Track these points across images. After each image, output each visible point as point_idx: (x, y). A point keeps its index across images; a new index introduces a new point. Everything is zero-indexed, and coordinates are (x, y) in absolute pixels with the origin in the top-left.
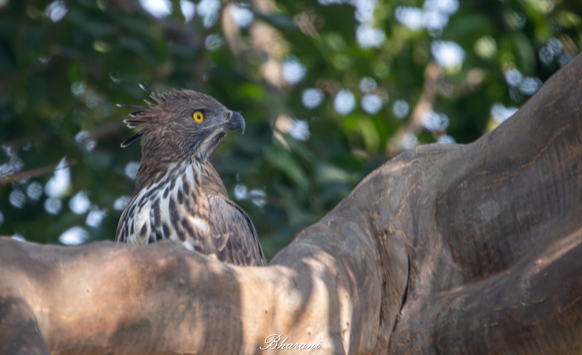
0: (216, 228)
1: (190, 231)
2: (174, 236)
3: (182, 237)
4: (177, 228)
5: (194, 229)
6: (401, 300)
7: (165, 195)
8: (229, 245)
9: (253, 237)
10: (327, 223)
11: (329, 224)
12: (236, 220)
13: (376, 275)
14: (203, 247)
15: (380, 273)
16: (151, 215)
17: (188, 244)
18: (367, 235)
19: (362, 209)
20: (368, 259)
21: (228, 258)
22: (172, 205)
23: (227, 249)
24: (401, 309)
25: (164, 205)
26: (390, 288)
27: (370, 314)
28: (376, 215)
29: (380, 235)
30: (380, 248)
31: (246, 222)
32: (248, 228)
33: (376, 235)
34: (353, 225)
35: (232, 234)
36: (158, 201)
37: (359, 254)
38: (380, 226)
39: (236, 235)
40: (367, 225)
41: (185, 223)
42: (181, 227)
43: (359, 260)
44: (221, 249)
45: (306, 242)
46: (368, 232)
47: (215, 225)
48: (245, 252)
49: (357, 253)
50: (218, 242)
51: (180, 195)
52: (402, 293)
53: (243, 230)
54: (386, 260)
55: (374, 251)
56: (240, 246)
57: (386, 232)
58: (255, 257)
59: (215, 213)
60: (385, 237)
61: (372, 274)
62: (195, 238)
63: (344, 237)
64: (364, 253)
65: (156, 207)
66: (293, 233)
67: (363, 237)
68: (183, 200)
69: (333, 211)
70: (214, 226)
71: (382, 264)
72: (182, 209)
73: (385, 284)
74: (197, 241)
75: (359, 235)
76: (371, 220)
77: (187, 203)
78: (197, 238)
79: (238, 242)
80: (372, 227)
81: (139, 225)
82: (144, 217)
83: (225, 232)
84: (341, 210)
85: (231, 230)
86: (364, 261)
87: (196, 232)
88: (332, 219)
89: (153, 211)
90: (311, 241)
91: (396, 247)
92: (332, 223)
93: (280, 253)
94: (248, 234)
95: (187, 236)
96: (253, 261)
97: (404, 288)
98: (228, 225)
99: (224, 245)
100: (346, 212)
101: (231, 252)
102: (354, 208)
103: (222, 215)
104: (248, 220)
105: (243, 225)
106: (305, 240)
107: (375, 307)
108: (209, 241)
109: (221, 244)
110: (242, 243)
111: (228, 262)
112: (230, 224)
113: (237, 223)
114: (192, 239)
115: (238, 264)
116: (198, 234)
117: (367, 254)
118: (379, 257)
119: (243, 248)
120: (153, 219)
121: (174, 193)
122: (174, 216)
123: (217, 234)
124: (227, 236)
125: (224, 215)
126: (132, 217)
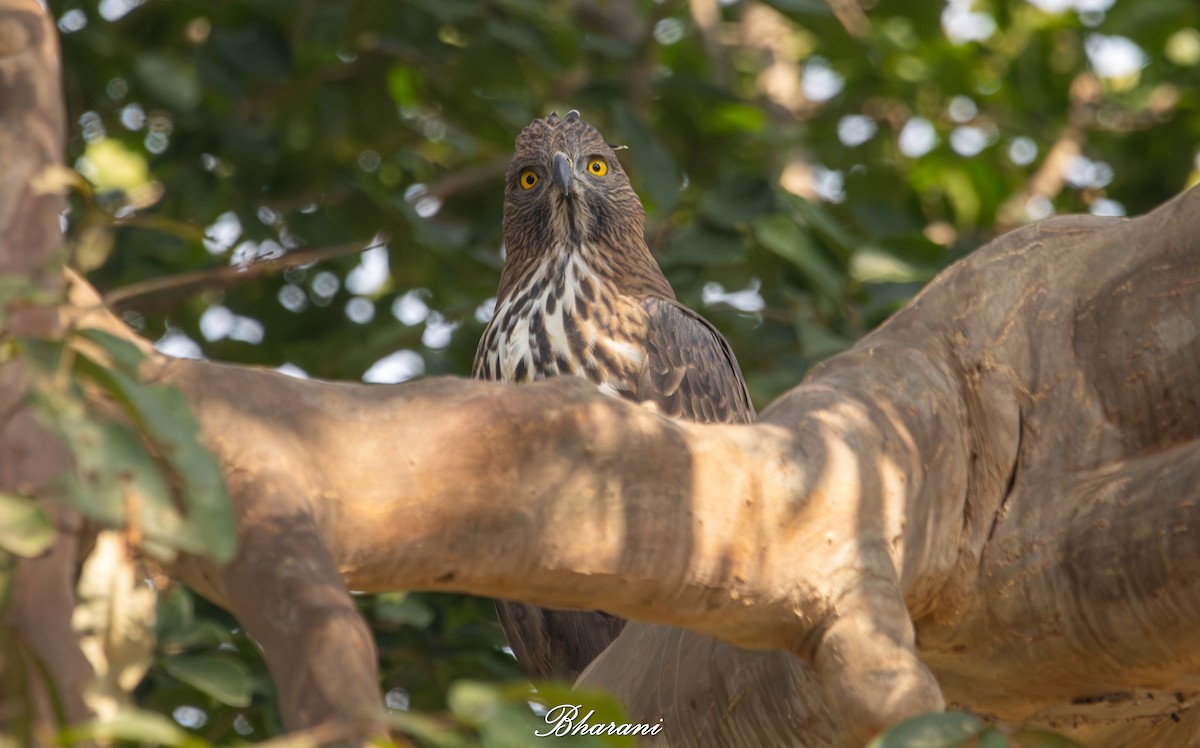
0: (663, 358)
1: (611, 364)
3: (595, 375)
4: (583, 362)
5: (618, 360)
7: (551, 309)
8: (685, 385)
9: (731, 373)
10: (867, 349)
11: (871, 352)
12: (699, 343)
13: (959, 442)
14: (635, 390)
15: (966, 438)
16: (531, 343)
17: (607, 388)
18: (942, 372)
19: (933, 328)
20: (943, 414)
21: (683, 409)
22: (569, 322)
23: (681, 392)
24: (1004, 501)
25: (554, 325)
26: (983, 465)
27: (946, 507)
28: (959, 339)
29: (967, 372)
31: (718, 347)
32: (723, 356)
33: (959, 372)
34: (917, 355)
35: (692, 366)
36: (538, 317)
37: (926, 404)
38: (967, 357)
39: (700, 369)
40: (943, 354)
41: (599, 351)
42: (592, 360)
43: (927, 417)
44: (670, 394)
45: (827, 384)
46: (944, 366)
47: (659, 351)
48: (717, 399)
49: (922, 403)
50: (663, 381)
51: (581, 304)
52: (1007, 475)
53: (713, 360)
54: (977, 415)
55: (955, 399)
56: (707, 388)
57: (979, 367)
58: (735, 408)
59: (660, 330)
60: (977, 375)
61: (951, 440)
62: (620, 377)
63: (899, 375)
64: (935, 404)
65: (538, 328)
67: (935, 376)
68: (590, 313)
69: (879, 330)
70: (658, 354)
71: (970, 423)
72: (590, 330)
73: (974, 457)
74: (625, 382)
75: (927, 372)
76: (951, 345)
77: (597, 316)
78: (624, 377)
79: (703, 380)
80: (953, 359)
81: (510, 363)
82: (519, 344)
83: (679, 364)
84: (894, 328)
85: (689, 360)
86: (937, 418)
87: (622, 368)
88: (878, 344)
89: (534, 337)
90: (836, 381)
91: (998, 394)
92: (876, 350)
94: (722, 366)
95: (605, 373)
96: (731, 415)
98: (685, 351)
99: (676, 386)
100: (903, 332)
101: (689, 398)
102: (918, 325)
103: (674, 335)
104: (723, 344)
105: (713, 351)
106: (825, 379)
107: (954, 496)
108: (648, 379)
109: (671, 384)
110: (711, 383)
111: (683, 417)
112: (689, 349)
113: (703, 348)
114: (614, 379)
115: (703, 419)
116: (626, 369)
117: (942, 405)
118: (964, 410)
119: (712, 392)
120: (536, 350)
121: (569, 301)
122: (577, 342)
123: (663, 367)
124: (681, 371)
125: (677, 335)
126: (495, 349)
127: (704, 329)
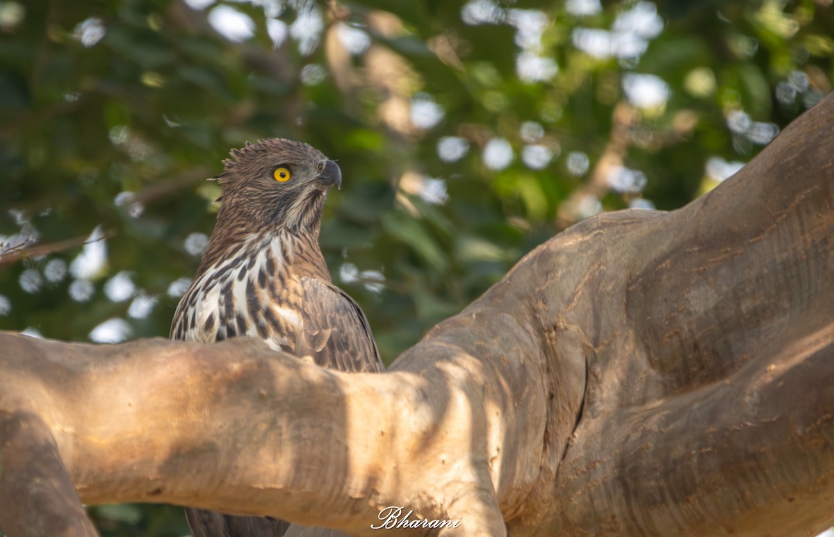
0: (313, 322)
1: (276, 325)
2: (252, 331)
3: (263, 332)
4: (256, 320)
5: (282, 322)
6: (574, 419)
7: (241, 277)
8: (331, 344)
9: (365, 334)
10: (471, 315)
11: (474, 316)
12: (341, 311)
13: (540, 385)
14: (293, 347)
15: (545, 383)
16: (220, 302)
17: (272, 343)
18: (527, 332)
19: (521, 297)
20: (528, 362)
21: (329, 362)
22: (250, 289)
23: (327, 349)
24: (574, 430)
25: (239, 290)
26: (558, 402)
27: (530, 436)
28: (540, 305)
29: (546, 332)
30: (546, 349)
31: (355, 314)
32: (358, 321)
33: (541, 331)
34: (509, 319)
35: (335, 329)
36: (230, 284)
37: (516, 356)
38: (546, 319)
39: (342, 331)
40: (529, 318)
41: (269, 314)
42: (263, 320)
43: (517, 365)
44: (319, 350)
45: (441, 341)
46: (529, 327)
47: (311, 317)
48: (354, 354)
49: (513, 355)
50: (314, 341)
51: (262, 276)
52: (576, 409)
53: (351, 324)
54: (554, 364)
55: (537, 352)
56: (346, 346)
57: (555, 327)
58: (367, 361)
59: (312, 301)
60: (554, 334)
61: (535, 383)
62: (282, 335)
63: (495, 335)
64: (522, 356)
65: (227, 292)
66: (422, 329)
67: (523, 334)
68: (266, 284)
69: (480, 299)
70: (310, 320)
71: (548, 370)
72: (264, 296)
73: (551, 397)
74: (285, 339)
75: (516, 331)
76: (534, 311)
77: (272, 287)
78: (284, 334)
79: (344, 341)
80: (536, 321)
81: (203, 316)
82: (210, 305)
83: (326, 327)
84: (491, 299)
85: (334, 324)
86: (523, 366)
87: (284, 328)
88: (479, 311)
89: (223, 297)
90: (447, 339)
91: (569, 348)
92: (477, 315)
93: (403, 355)
94: (358, 328)
95: (272, 331)
96: (364, 366)
97: (579, 402)
98: (330, 317)
99: (324, 345)
100: (499, 300)
101: (334, 353)
102: (510, 295)
103: (321, 304)
104: (359, 311)
105: (351, 317)
106: (439, 337)
107: (537, 427)
108: (303, 338)
109: (320, 342)
110: (350, 342)
111: (330, 367)
112: (333, 316)
113: (343, 314)
114: (278, 336)
115: (344, 369)
116: (287, 329)
117: (528, 357)
118: (544, 361)
119: (351, 349)
120: (223, 308)
121: (254, 273)
122: (254, 304)
123: (314, 329)
124: (328, 333)
125: (324, 305)
126: (194, 305)
127: (344, 300)
